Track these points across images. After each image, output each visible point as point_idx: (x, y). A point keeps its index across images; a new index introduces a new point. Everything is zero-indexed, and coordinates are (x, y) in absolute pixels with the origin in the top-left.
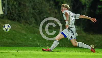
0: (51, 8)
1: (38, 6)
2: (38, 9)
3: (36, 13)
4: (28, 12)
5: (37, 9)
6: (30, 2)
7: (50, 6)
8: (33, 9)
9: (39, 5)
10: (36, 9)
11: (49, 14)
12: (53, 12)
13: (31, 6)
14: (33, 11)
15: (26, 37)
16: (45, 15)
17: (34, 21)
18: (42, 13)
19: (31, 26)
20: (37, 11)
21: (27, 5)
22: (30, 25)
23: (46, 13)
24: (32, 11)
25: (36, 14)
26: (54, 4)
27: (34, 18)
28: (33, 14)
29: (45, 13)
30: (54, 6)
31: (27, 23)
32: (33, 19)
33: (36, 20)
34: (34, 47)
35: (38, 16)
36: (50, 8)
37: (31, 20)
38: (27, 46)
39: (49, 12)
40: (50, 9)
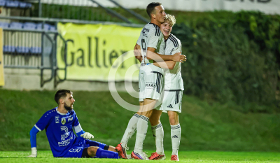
0: (270, 69)
1: (240, 63)
2: (241, 70)
3: (236, 78)
4: (219, 75)
5: (238, 69)
6: (224, 54)
7: (266, 62)
8: (230, 69)
9: (242, 61)
10: (235, 69)
11: (263, 80)
12: (274, 76)
13: (224, 63)
14: (230, 73)
15: (213, 130)
16: (255, 83)
17: (231, 96)
18: (249, 77)
19: (225, 106)
20: (238, 74)
21: (217, 60)
22: (222, 103)
23: (257, 78)
24: (227, 73)
25: (235, 80)
26: (275, 59)
27: (231, 88)
28: (229, 80)
29: (255, 79)
30: (274, 64)
31: (216, 99)
32: (229, 91)
33: (236, 93)
34: (230, 153)
35: (239, 85)
36: (266, 67)
37: (224, 92)
38: (216, 149)
39: (264, 76)
40: (265, 70)
